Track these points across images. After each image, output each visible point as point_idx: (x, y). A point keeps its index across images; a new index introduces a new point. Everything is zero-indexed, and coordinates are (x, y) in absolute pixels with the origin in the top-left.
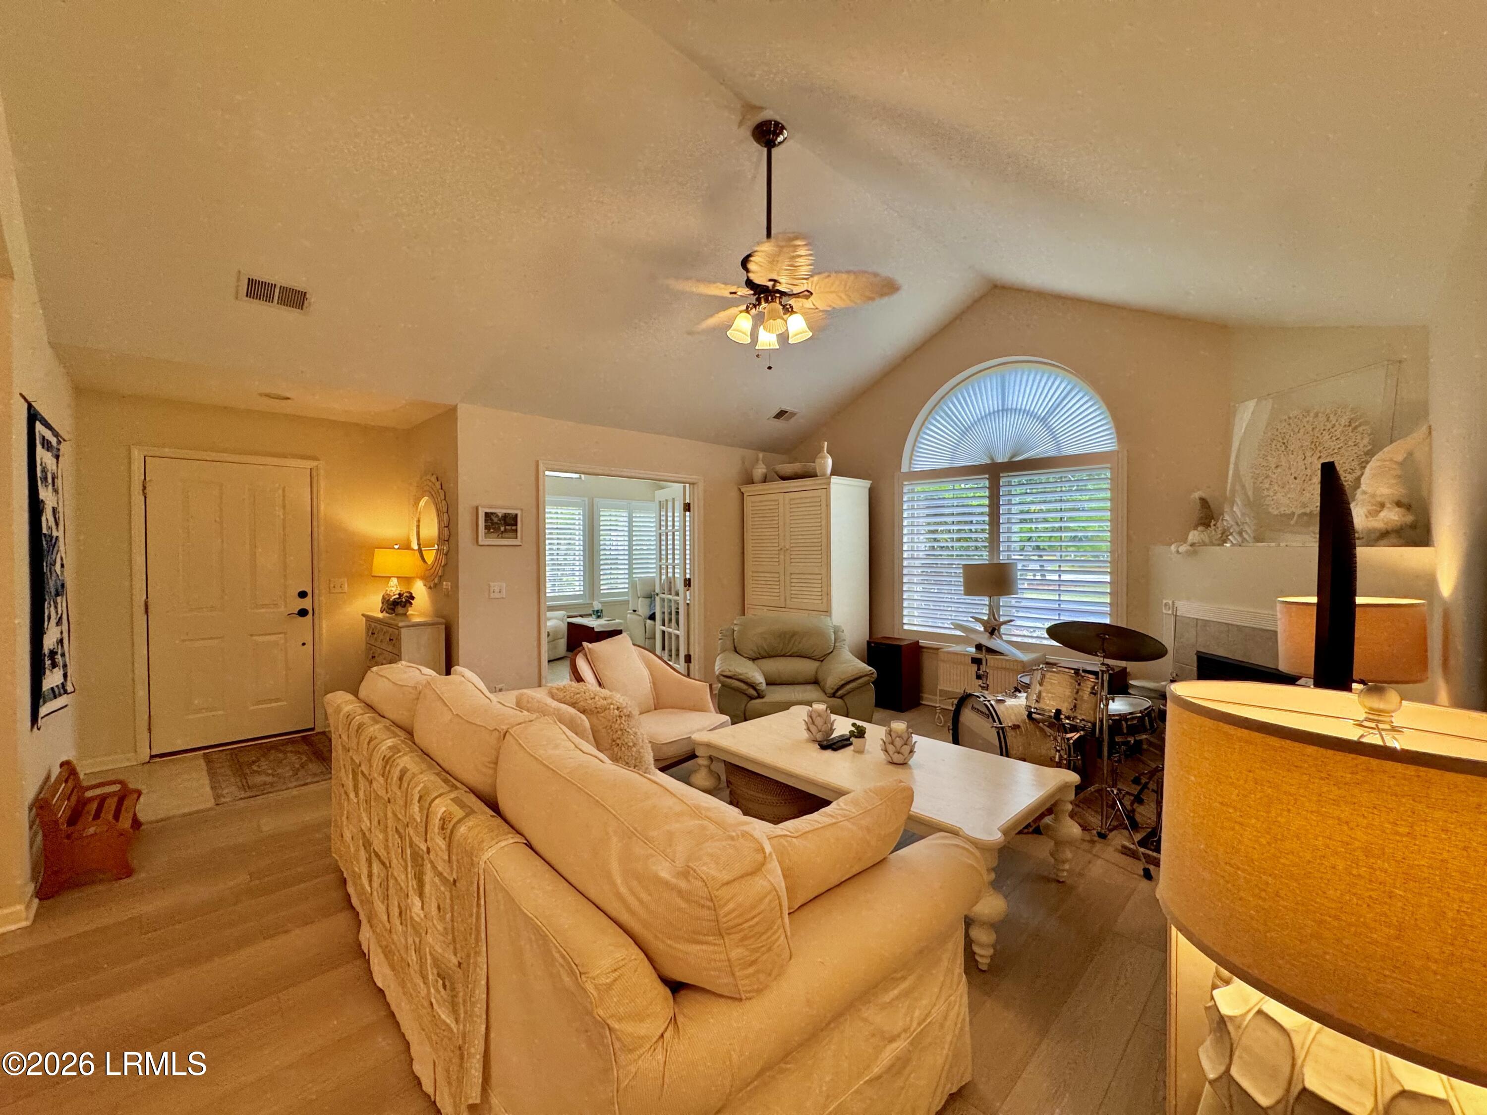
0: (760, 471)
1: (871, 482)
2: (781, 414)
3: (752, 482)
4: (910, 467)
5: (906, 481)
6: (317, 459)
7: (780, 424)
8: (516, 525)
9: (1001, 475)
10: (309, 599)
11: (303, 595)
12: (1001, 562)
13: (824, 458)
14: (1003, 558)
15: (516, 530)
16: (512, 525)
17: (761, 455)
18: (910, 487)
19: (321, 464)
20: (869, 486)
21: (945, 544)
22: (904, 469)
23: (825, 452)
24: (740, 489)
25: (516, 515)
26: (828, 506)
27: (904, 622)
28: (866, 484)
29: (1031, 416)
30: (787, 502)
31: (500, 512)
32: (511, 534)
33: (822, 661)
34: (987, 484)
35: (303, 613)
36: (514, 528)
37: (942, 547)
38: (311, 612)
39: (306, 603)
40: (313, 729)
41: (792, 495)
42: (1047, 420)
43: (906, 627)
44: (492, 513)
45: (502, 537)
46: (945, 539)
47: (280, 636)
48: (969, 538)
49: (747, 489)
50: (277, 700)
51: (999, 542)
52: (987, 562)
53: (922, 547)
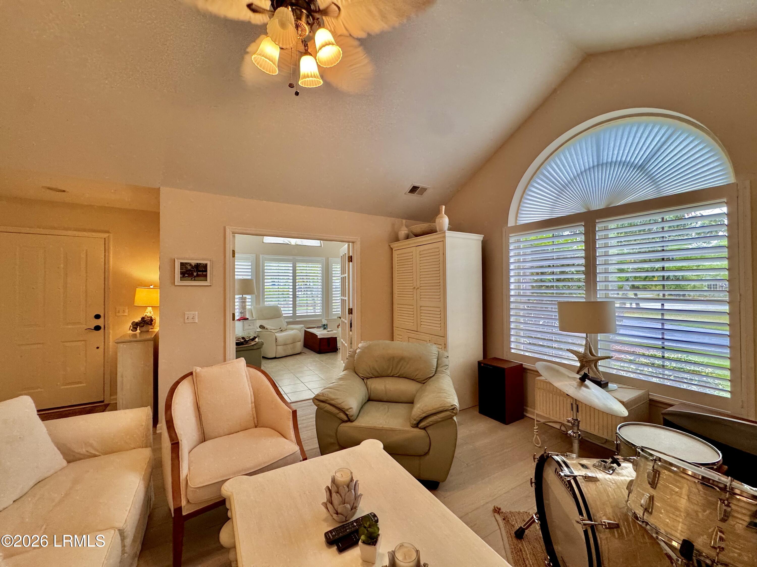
0: (403, 232)
1: (483, 236)
2: (414, 189)
3: (397, 239)
4: (516, 223)
5: (511, 233)
6: (108, 232)
7: (414, 197)
8: (206, 271)
9: (597, 221)
10: (102, 319)
11: (97, 317)
12: (599, 300)
13: (442, 217)
14: (600, 296)
15: (206, 276)
16: (203, 271)
17: (404, 221)
18: (516, 238)
19: (111, 235)
20: (482, 239)
21: (550, 284)
22: (511, 223)
23: (443, 213)
24: (390, 246)
25: (206, 265)
26: (444, 254)
27: (512, 347)
28: (480, 237)
29: (627, 166)
30: (418, 252)
31: (193, 262)
32: (202, 278)
33: (424, 383)
34: (582, 229)
35: (97, 328)
36: (204, 273)
37: (547, 287)
38: (102, 327)
39: (99, 322)
40: (102, 402)
41: (422, 248)
42: (644, 167)
43: (513, 351)
44: (186, 263)
45: (195, 280)
46: (549, 280)
47: (83, 342)
48: (571, 279)
49: (395, 245)
50: (81, 383)
51: (595, 282)
52: (584, 300)
53: (528, 286)
